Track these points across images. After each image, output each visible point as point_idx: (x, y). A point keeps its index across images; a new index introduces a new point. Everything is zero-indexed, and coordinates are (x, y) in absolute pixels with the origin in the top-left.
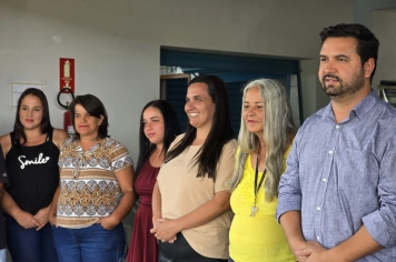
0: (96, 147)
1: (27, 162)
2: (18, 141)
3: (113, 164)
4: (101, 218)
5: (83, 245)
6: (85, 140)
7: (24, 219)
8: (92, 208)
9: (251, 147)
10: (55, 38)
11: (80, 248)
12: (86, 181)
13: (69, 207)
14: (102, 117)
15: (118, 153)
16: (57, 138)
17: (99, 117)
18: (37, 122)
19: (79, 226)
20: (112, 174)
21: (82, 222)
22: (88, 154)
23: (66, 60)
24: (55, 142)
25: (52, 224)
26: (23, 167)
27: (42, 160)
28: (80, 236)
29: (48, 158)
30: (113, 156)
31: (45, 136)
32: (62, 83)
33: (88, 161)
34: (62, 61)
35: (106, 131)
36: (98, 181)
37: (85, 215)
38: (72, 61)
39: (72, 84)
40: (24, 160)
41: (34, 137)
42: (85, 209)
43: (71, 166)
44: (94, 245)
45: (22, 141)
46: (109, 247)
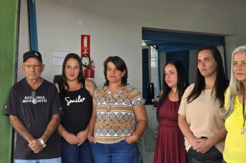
0: (121, 91)
1: (71, 101)
2: (64, 88)
3: (133, 102)
4: (126, 137)
5: (114, 154)
6: (113, 86)
7: (70, 138)
8: (120, 130)
9: (238, 90)
10: (78, 22)
11: (111, 156)
12: (116, 113)
13: (105, 130)
14: (125, 72)
15: (136, 95)
16: (88, 86)
17: (123, 71)
18: (76, 76)
19: (112, 142)
20: (132, 109)
21: (114, 140)
22: (116, 96)
23: (85, 36)
24: (87, 88)
25: (91, 141)
26: (68, 104)
27: (80, 100)
28: (111, 149)
29: (84, 99)
30: (133, 97)
31: (80, 84)
32: (83, 51)
33: (116, 101)
34: (83, 37)
35: (126, 81)
36: (124, 113)
37: (116, 135)
38: (88, 37)
39: (88, 51)
40: (69, 100)
41: (73, 85)
42: (116, 131)
43: (104, 103)
44: (121, 155)
45: (66, 88)
46: (131, 156)
